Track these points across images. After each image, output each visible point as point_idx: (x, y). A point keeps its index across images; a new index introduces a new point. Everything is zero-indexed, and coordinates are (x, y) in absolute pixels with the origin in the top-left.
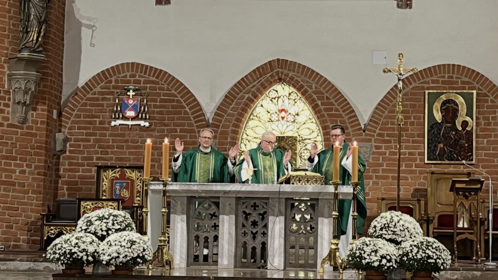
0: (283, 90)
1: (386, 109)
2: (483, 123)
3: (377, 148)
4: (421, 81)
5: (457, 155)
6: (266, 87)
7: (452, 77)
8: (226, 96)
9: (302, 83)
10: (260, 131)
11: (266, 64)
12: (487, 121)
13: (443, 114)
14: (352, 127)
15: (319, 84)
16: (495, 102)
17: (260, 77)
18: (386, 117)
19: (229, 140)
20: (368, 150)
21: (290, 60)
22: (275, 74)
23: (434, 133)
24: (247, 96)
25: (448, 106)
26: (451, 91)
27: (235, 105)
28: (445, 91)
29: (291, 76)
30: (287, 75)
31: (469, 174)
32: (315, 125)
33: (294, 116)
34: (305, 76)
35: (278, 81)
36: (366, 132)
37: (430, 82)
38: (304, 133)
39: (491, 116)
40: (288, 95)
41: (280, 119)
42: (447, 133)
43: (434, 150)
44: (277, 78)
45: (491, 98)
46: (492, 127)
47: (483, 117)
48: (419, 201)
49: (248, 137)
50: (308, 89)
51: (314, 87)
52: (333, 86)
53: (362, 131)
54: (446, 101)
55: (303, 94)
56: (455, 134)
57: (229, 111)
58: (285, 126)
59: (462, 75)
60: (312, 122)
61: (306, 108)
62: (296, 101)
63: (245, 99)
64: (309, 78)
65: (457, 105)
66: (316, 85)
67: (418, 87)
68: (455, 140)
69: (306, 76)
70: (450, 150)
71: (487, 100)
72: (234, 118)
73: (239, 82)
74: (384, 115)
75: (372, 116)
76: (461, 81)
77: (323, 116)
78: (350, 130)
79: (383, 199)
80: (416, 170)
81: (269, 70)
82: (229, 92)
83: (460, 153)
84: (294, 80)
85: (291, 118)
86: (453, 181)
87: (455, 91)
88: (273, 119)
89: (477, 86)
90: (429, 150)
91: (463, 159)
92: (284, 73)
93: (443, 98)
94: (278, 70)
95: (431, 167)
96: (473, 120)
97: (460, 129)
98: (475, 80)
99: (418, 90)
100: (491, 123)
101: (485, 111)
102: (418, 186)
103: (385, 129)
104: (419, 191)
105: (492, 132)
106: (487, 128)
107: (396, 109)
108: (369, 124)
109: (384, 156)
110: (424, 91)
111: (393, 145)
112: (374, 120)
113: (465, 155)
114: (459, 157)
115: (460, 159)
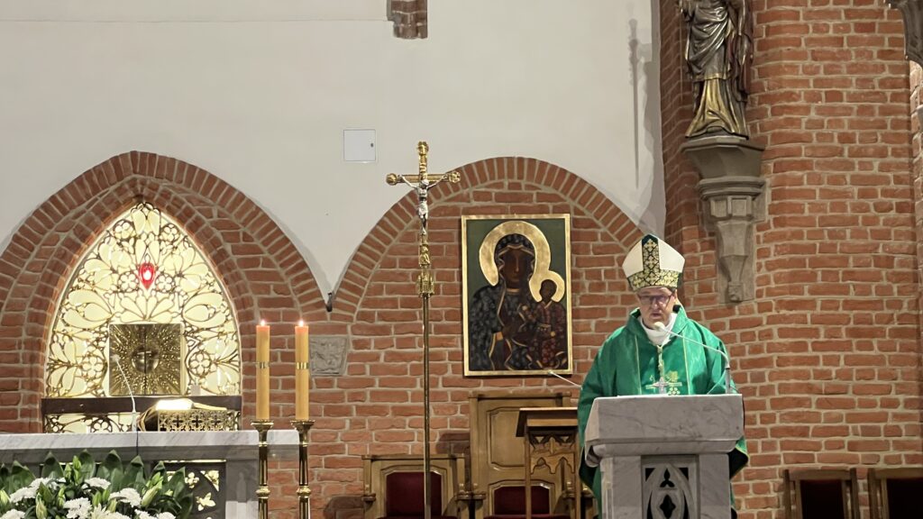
0: (145, 221)
1: (375, 257)
2: (587, 285)
3: (358, 344)
4: (451, 196)
5: (532, 357)
6: (107, 215)
7: (518, 186)
8: (16, 238)
9: (190, 205)
10: (98, 315)
11: (105, 164)
12: (595, 281)
13: (500, 268)
14: (302, 300)
15: (228, 205)
16: (611, 240)
17: (94, 194)
18: (376, 278)
19: (24, 336)
20: (340, 350)
21: (159, 153)
22: (127, 186)
23: (481, 310)
24: (63, 236)
25: (511, 249)
26: (516, 217)
27: (36, 256)
28: (503, 217)
29: (164, 191)
30: (154, 188)
31: (559, 398)
32: (221, 297)
33: (173, 278)
34: (194, 189)
35: (134, 200)
36: (335, 311)
37: (471, 196)
38: (196, 315)
39: (603, 269)
40: (157, 233)
41: (141, 286)
42: (509, 309)
43: (483, 347)
44: (131, 194)
45: (603, 229)
46: (606, 293)
47: (586, 272)
48: (454, 459)
49: (69, 329)
50: (204, 218)
51: (215, 213)
52: (258, 209)
53: (325, 309)
54: (506, 237)
55: (192, 229)
56: (529, 309)
57: (23, 271)
58: (153, 301)
59: (539, 180)
60: (213, 291)
61: (199, 259)
62: (175, 244)
63: (59, 244)
64: (205, 193)
65: (530, 246)
66: (221, 209)
67: (444, 208)
68: (529, 323)
69: (196, 188)
70: (517, 345)
71: (596, 234)
72: (35, 288)
73: (45, 206)
74: (373, 272)
75: (347, 275)
76: (538, 193)
77: (237, 277)
78: (298, 306)
79: (374, 459)
80: (444, 394)
81: (114, 178)
82: (22, 229)
83: (540, 352)
84: (172, 199)
85: (165, 283)
86: (522, 412)
87: (524, 217)
88: (124, 287)
89: (573, 204)
90: (473, 348)
91: (546, 366)
92: (148, 182)
93: (501, 231)
94: (134, 176)
95: (479, 385)
96: (564, 278)
97: (538, 298)
98: (567, 192)
99: (445, 215)
100: (603, 284)
101: (590, 258)
102: (451, 427)
103: (376, 304)
104: (452, 437)
105: (606, 304)
106: (596, 296)
107: (398, 258)
108: (339, 294)
109: (374, 363)
110: (457, 217)
111: (394, 337)
112: (350, 283)
113: (549, 356)
114: (538, 362)
115: (541, 365)
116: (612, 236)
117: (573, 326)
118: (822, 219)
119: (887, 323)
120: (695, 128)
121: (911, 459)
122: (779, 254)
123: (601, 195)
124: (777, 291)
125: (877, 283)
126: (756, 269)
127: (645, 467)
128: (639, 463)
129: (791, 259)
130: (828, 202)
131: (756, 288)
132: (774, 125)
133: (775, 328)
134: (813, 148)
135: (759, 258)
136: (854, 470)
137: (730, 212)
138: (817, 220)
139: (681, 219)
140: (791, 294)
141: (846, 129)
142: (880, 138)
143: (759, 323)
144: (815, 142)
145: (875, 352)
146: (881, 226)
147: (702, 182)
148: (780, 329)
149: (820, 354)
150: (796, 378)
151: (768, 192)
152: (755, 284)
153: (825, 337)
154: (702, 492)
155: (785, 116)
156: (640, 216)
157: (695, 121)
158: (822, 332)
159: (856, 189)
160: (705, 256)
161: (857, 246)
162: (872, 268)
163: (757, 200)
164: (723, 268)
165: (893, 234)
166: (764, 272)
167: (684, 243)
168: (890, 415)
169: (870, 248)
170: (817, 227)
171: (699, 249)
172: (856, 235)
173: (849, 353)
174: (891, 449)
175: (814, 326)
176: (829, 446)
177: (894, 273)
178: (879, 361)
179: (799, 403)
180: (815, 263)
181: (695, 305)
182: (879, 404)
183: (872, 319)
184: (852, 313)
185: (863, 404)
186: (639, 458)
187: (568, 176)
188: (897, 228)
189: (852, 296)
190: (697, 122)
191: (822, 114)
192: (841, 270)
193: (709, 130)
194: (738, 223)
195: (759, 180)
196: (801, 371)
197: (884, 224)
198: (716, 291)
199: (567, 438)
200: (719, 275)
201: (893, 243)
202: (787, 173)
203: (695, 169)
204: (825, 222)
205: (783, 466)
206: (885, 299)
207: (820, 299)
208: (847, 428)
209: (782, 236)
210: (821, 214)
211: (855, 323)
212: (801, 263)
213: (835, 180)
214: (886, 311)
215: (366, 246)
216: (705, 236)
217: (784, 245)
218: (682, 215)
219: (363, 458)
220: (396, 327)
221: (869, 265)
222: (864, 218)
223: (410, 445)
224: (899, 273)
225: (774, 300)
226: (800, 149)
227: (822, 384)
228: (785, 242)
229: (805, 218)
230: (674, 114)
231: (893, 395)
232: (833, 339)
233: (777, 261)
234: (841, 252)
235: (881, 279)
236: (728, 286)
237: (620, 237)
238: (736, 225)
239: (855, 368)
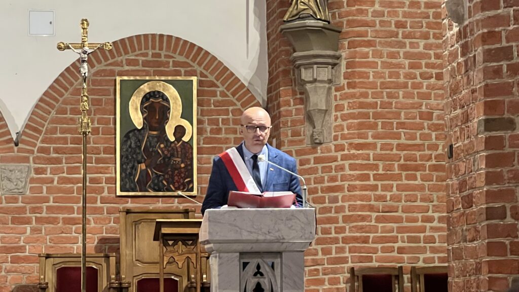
1: (52, 107)
2: (208, 130)
3: (38, 172)
4: (109, 62)
5: (167, 182)
7: (159, 55)
12: (215, 127)
13: (145, 115)
16: (227, 96)
18: (52, 122)
20: (24, 175)
23: (130, 147)
25: (153, 102)
26: (157, 78)
28: (147, 78)
31: (186, 213)
36: (20, 145)
37: (124, 62)
39: (220, 118)
42: (151, 146)
43: (131, 174)
45: (222, 89)
46: (223, 135)
47: (208, 119)
48: (107, 257)
53: (13, 145)
54: (149, 93)
56: (165, 147)
59: (175, 51)
65: (167, 100)
67: (103, 70)
68: (165, 157)
70: (156, 174)
71: (216, 92)
74: (49, 117)
75: (30, 119)
76: (173, 61)
79: (48, 256)
80: (102, 208)
83: (173, 179)
86: (157, 222)
87: (163, 78)
89: (199, 69)
90: (124, 175)
91: (177, 189)
93: (145, 88)
95: (127, 202)
96: (192, 124)
97: (172, 138)
98: (195, 60)
99: (104, 76)
100: (221, 129)
101: (211, 110)
102: (106, 233)
103: (51, 141)
104: (107, 241)
105: (222, 144)
106: (215, 138)
107: (69, 107)
108: (24, 133)
109: (49, 185)
110: (114, 78)
111: (65, 166)
112: (32, 126)
113: (180, 182)
114: (171, 186)
115: (173, 189)
116: (228, 93)
117: (198, 160)
118: (382, 83)
119: (428, 161)
120: (290, 14)
121: (442, 260)
122: (350, 109)
123: (220, 63)
124: (348, 136)
125: (421, 132)
126: (333, 119)
127: (242, 261)
128: (238, 258)
129: (359, 113)
130: (387, 71)
131: (334, 134)
132: (348, 14)
133: (347, 163)
134: (376, 31)
135: (336, 112)
136: (401, 267)
137: (315, 77)
138: (379, 84)
139: (279, 82)
140: (358, 138)
141: (400, 18)
142: (424, 25)
143: (335, 159)
144: (378, 27)
145: (419, 182)
146: (424, 90)
147: (295, 54)
148: (350, 164)
149: (379, 183)
150: (362, 200)
151: (343, 63)
152: (333, 131)
153: (383, 170)
154: (284, 279)
155: (357, 7)
156: (249, 79)
157: (291, 9)
158: (381, 167)
159: (407, 62)
160: (296, 109)
161: (407, 104)
162: (418, 120)
163: (335, 68)
164: (309, 118)
165: (433, 95)
166: (339, 122)
167: (281, 99)
168: (428, 228)
169: (416, 106)
170: (379, 90)
171: (292, 103)
172: (408, 95)
173: (400, 182)
174: (428, 252)
175: (375, 162)
176: (384, 250)
177: (433, 124)
178: (421, 188)
179: (363, 218)
180: (377, 116)
181: (289, 146)
182: (420, 220)
183: (416, 158)
184: (403, 153)
185: (409, 220)
186: (238, 254)
187: (196, 48)
188: (436, 91)
189: (403, 141)
190: (292, 10)
191: (383, 7)
192: (395, 122)
193: (301, 16)
194: (321, 85)
195: (337, 53)
196: (366, 195)
197: (426, 89)
198: (304, 135)
199: (191, 242)
200: (307, 124)
201: (433, 102)
202: (357, 49)
203: (290, 45)
204: (384, 85)
205: (350, 265)
206: (427, 143)
207: (379, 142)
208: (397, 237)
209: (353, 96)
210: (382, 80)
211: (405, 160)
212: (367, 116)
213: (392, 55)
214: (427, 152)
215: (45, 98)
216: (297, 95)
217: (354, 102)
218: (280, 79)
219: (40, 256)
220: (66, 159)
221: (415, 118)
222: (413, 83)
223: (75, 246)
224: (437, 124)
225: (347, 143)
226: (367, 32)
227: (380, 205)
228: (355, 100)
229: (369, 82)
230: (275, 4)
231: (430, 213)
232: (389, 172)
233: (348, 114)
234: (395, 108)
235: (423, 128)
236: (313, 132)
237: (234, 94)
238: (320, 87)
239: (404, 193)
